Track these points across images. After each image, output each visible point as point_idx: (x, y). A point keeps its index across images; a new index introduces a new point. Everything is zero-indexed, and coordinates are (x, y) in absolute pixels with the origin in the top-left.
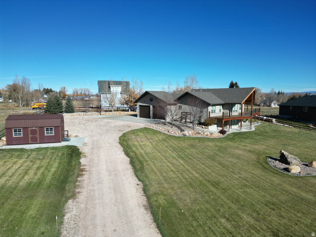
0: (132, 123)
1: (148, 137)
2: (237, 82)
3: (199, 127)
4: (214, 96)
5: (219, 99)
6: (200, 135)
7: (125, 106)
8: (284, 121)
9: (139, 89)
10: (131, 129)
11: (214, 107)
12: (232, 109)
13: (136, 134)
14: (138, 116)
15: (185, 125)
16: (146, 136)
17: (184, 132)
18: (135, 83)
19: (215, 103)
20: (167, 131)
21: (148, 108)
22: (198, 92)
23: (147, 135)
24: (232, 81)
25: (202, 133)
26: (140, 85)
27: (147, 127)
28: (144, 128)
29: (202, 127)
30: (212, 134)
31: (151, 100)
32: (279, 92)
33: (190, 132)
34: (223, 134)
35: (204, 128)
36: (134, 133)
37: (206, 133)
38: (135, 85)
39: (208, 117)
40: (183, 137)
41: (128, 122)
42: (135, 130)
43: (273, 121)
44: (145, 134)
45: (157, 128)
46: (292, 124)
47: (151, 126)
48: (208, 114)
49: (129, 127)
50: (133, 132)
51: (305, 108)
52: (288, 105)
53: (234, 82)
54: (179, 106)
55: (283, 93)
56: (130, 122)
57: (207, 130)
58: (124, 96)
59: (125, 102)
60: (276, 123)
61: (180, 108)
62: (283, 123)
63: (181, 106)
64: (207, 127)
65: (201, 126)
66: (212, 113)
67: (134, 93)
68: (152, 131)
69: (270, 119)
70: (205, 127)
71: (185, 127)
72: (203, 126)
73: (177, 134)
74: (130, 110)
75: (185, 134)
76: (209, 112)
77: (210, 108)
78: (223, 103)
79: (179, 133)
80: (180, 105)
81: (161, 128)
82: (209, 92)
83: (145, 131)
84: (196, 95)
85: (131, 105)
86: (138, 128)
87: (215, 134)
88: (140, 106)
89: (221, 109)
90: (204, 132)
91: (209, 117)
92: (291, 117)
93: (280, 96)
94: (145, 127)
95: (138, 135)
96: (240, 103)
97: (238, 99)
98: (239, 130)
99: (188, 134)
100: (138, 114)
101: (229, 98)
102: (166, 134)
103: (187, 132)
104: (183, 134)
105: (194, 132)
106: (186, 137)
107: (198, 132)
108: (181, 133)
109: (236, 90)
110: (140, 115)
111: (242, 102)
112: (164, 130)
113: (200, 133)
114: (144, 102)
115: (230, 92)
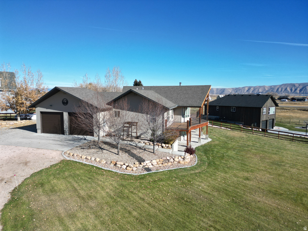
0: (31, 149)
1: (82, 193)
2: (141, 81)
3: (157, 147)
6: (170, 164)
7: (10, 111)
8: (222, 124)
9: (35, 84)
10: (32, 172)
12: (185, 115)
13: (47, 187)
14: (39, 131)
15: (134, 145)
16: (75, 190)
18: (27, 73)
20: (112, 165)
21: (59, 116)
23: (76, 185)
24: (136, 80)
25: (172, 160)
26: (36, 77)
27: (68, 159)
28: (62, 162)
29: (162, 147)
31: (65, 103)
33: (154, 162)
35: (165, 148)
36: (42, 185)
38: (27, 77)
41: (20, 148)
42: (41, 171)
44: (70, 182)
45: (89, 158)
46: (231, 126)
47: (75, 155)
48: (165, 123)
49: (26, 163)
50: (37, 179)
51: (232, 108)
52: (214, 105)
54: (116, 112)
56: (24, 150)
57: (171, 150)
58: (7, 95)
59: (8, 104)
62: (220, 125)
63: (119, 112)
64: (170, 146)
67: (26, 90)
68: (81, 168)
70: (167, 145)
71: (137, 150)
72: (164, 145)
73: (135, 169)
74: (19, 118)
76: (166, 121)
78: (176, 105)
79: (138, 165)
80: (116, 110)
81: (98, 160)
83: (67, 174)
85: (22, 110)
86: (47, 165)
88: (41, 113)
90: (174, 158)
92: (218, 117)
94: (62, 158)
95: (53, 191)
96: (200, 106)
97: (194, 100)
98: (198, 142)
99: (152, 165)
100: (39, 127)
101: (182, 99)
102: (111, 171)
103: (150, 162)
104: (144, 167)
105: (160, 161)
106: (152, 173)
107: (165, 158)
108: (141, 165)
109: (188, 88)
110: (43, 129)
111: (201, 105)
112: (105, 162)
113: (168, 160)
114: (51, 107)
115: (179, 90)
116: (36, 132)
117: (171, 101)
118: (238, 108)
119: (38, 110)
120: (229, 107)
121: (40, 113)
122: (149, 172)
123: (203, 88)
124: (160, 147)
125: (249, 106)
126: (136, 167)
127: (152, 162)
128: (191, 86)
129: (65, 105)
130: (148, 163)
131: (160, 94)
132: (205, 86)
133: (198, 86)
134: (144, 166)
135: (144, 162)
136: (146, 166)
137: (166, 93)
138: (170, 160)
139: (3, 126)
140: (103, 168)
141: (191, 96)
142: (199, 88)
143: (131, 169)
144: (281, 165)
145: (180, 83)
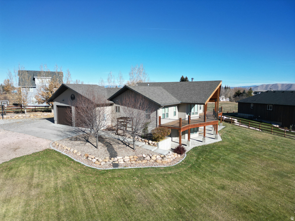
2: (187, 77)
3: (144, 143)
4: (167, 92)
5: (173, 97)
6: (144, 161)
11: (166, 109)
12: (191, 112)
14: (56, 122)
15: (122, 140)
17: (116, 159)
19: (168, 103)
20: (84, 158)
21: (69, 109)
22: (143, 87)
23: (36, 173)
24: (182, 76)
25: (148, 158)
27: (52, 148)
29: (149, 144)
30: (165, 158)
31: (73, 98)
32: (226, 86)
33: (127, 158)
34: (181, 154)
35: (151, 145)
37: (154, 158)
39: (158, 124)
40: (112, 171)
43: (235, 122)
45: (70, 149)
46: (258, 126)
48: (158, 120)
51: (269, 106)
52: (248, 102)
53: (185, 77)
54: (116, 107)
55: (229, 88)
57: (156, 148)
60: (239, 125)
61: (118, 110)
63: (119, 107)
64: (156, 143)
65: (147, 141)
66: (164, 118)
69: (231, 120)
70: (153, 142)
71: (120, 145)
72: (150, 142)
73: (103, 163)
74: (52, 110)
75: (117, 162)
76: (160, 117)
77: (161, 112)
78: (179, 102)
79: (107, 160)
80: (117, 105)
81: (75, 151)
82: (159, 87)
84: (139, 92)
87: (169, 157)
89: (175, 112)
90: (151, 156)
91: (160, 125)
92: (252, 115)
93: (228, 90)
94: (48, 147)
95: (13, 175)
96: (203, 103)
97: (199, 97)
98: (202, 142)
99: (124, 161)
100: (56, 119)
101: (187, 96)
102: (80, 164)
103: (122, 158)
104: (113, 163)
105: (134, 158)
106: (117, 169)
107: (140, 155)
108: (110, 160)
109: (196, 84)
110: (59, 121)
111: (205, 102)
112: (80, 154)
113: (144, 157)
114: (63, 101)
115: (187, 86)
116: (54, 123)
117: (176, 97)
118: (276, 106)
119: (55, 104)
120: (264, 105)
121: (56, 106)
122: (114, 168)
123: (212, 83)
124: (147, 143)
125: (288, 105)
126: (106, 162)
127: (124, 158)
128: (200, 82)
129: (73, 100)
130: (119, 159)
131: (167, 90)
132: (215, 81)
133: (208, 81)
134: (113, 161)
135: (115, 158)
136: (116, 161)
137: (173, 89)
138: (146, 157)
139: (38, 116)
140: (75, 160)
141: (198, 92)
142: (208, 83)
143: (99, 163)
144: (287, 176)
145: (192, 79)
